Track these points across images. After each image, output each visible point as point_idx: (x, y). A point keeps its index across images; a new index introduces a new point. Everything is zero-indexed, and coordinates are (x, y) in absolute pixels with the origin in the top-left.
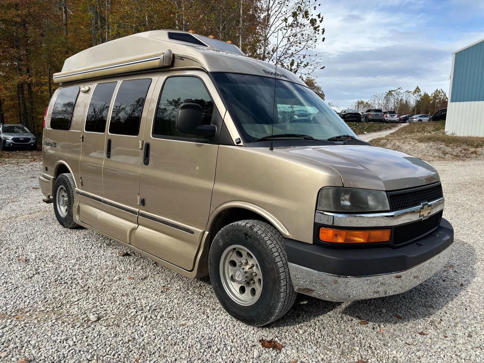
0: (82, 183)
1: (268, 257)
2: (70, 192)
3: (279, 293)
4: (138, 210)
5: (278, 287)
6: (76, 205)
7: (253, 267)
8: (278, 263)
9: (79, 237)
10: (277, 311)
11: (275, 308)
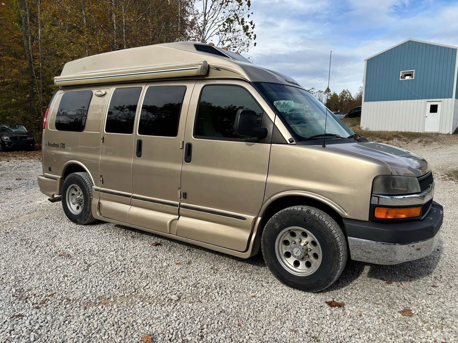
0: (103, 181)
1: (327, 235)
2: (86, 190)
3: (338, 262)
4: (178, 203)
5: (338, 258)
6: (95, 201)
7: (307, 244)
8: (337, 239)
9: (100, 232)
10: (336, 277)
11: (334, 274)
